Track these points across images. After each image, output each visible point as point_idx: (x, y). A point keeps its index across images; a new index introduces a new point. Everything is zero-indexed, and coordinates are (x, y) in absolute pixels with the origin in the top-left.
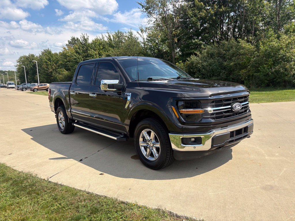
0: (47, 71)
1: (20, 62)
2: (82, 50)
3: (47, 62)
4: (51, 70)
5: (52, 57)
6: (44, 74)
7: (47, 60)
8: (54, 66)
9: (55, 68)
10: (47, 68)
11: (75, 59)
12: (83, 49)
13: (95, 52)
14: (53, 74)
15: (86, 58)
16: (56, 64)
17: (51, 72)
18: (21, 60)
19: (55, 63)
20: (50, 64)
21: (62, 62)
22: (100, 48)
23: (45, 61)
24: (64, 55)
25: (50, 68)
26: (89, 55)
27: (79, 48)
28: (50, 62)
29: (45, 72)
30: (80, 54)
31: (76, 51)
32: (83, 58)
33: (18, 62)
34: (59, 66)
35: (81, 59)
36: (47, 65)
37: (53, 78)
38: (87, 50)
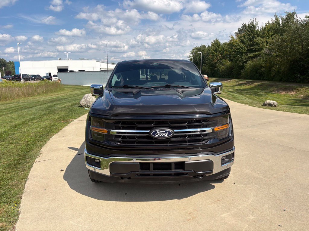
0: (212, 61)
1: (193, 54)
2: (247, 38)
3: (213, 53)
4: (216, 61)
5: (219, 48)
6: (209, 65)
7: (213, 51)
8: (219, 57)
9: (220, 59)
10: (212, 58)
11: (238, 49)
12: (249, 36)
13: (262, 40)
14: (217, 64)
15: (251, 47)
16: (221, 55)
17: (216, 63)
18: (193, 51)
19: (220, 53)
20: (216, 55)
21: (227, 52)
22: (269, 35)
23: (212, 52)
24: (231, 45)
25: (215, 59)
26: (255, 44)
27: (244, 37)
28: (216, 52)
29: (210, 63)
30: (245, 43)
31: (241, 39)
32: (247, 47)
33: (191, 53)
34: (223, 57)
35: (245, 48)
36: (213, 56)
37: (216, 69)
38: (254, 37)
